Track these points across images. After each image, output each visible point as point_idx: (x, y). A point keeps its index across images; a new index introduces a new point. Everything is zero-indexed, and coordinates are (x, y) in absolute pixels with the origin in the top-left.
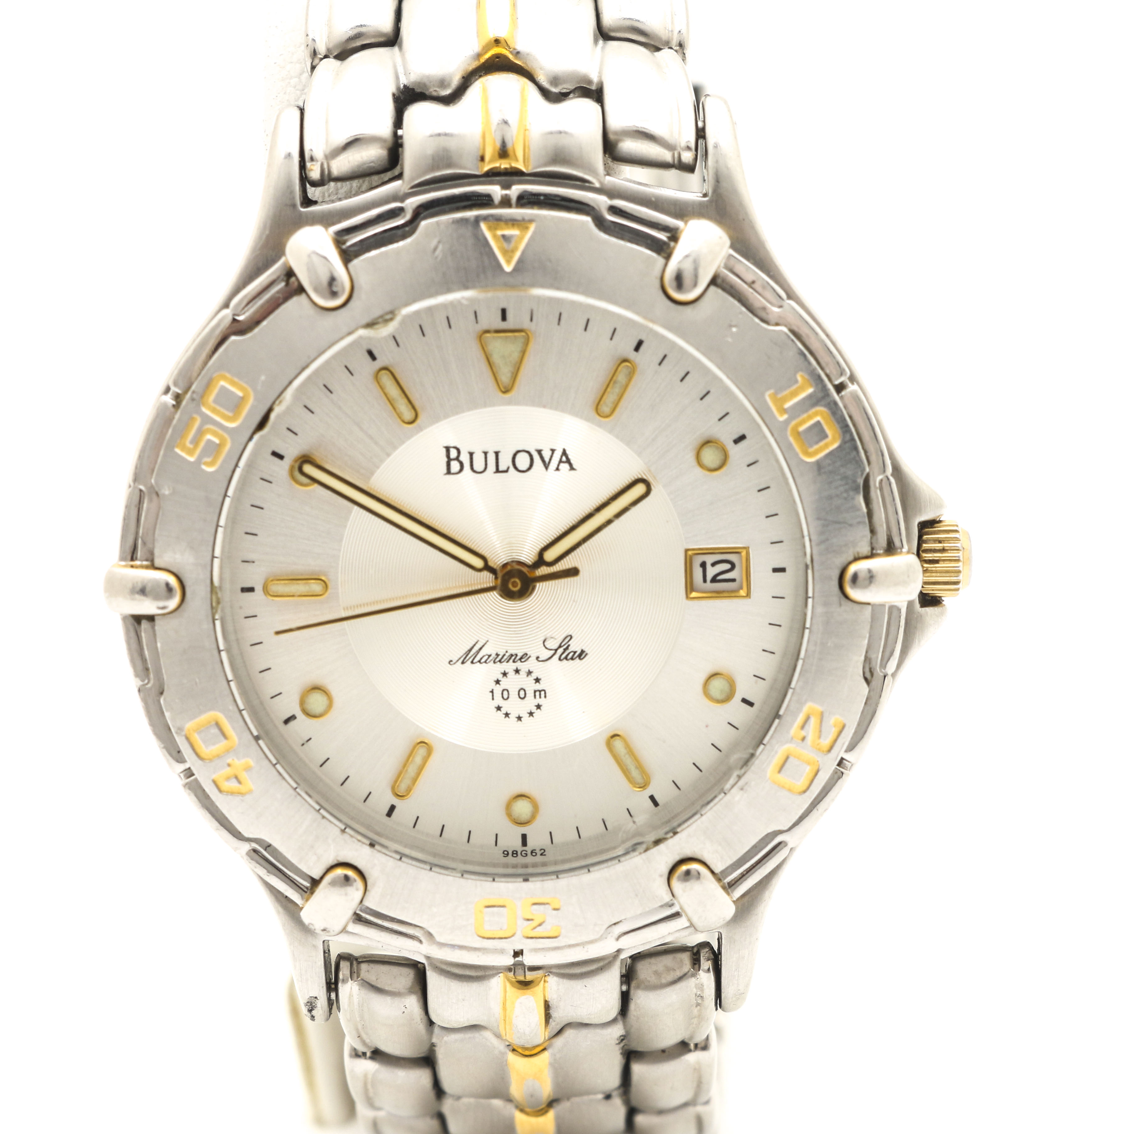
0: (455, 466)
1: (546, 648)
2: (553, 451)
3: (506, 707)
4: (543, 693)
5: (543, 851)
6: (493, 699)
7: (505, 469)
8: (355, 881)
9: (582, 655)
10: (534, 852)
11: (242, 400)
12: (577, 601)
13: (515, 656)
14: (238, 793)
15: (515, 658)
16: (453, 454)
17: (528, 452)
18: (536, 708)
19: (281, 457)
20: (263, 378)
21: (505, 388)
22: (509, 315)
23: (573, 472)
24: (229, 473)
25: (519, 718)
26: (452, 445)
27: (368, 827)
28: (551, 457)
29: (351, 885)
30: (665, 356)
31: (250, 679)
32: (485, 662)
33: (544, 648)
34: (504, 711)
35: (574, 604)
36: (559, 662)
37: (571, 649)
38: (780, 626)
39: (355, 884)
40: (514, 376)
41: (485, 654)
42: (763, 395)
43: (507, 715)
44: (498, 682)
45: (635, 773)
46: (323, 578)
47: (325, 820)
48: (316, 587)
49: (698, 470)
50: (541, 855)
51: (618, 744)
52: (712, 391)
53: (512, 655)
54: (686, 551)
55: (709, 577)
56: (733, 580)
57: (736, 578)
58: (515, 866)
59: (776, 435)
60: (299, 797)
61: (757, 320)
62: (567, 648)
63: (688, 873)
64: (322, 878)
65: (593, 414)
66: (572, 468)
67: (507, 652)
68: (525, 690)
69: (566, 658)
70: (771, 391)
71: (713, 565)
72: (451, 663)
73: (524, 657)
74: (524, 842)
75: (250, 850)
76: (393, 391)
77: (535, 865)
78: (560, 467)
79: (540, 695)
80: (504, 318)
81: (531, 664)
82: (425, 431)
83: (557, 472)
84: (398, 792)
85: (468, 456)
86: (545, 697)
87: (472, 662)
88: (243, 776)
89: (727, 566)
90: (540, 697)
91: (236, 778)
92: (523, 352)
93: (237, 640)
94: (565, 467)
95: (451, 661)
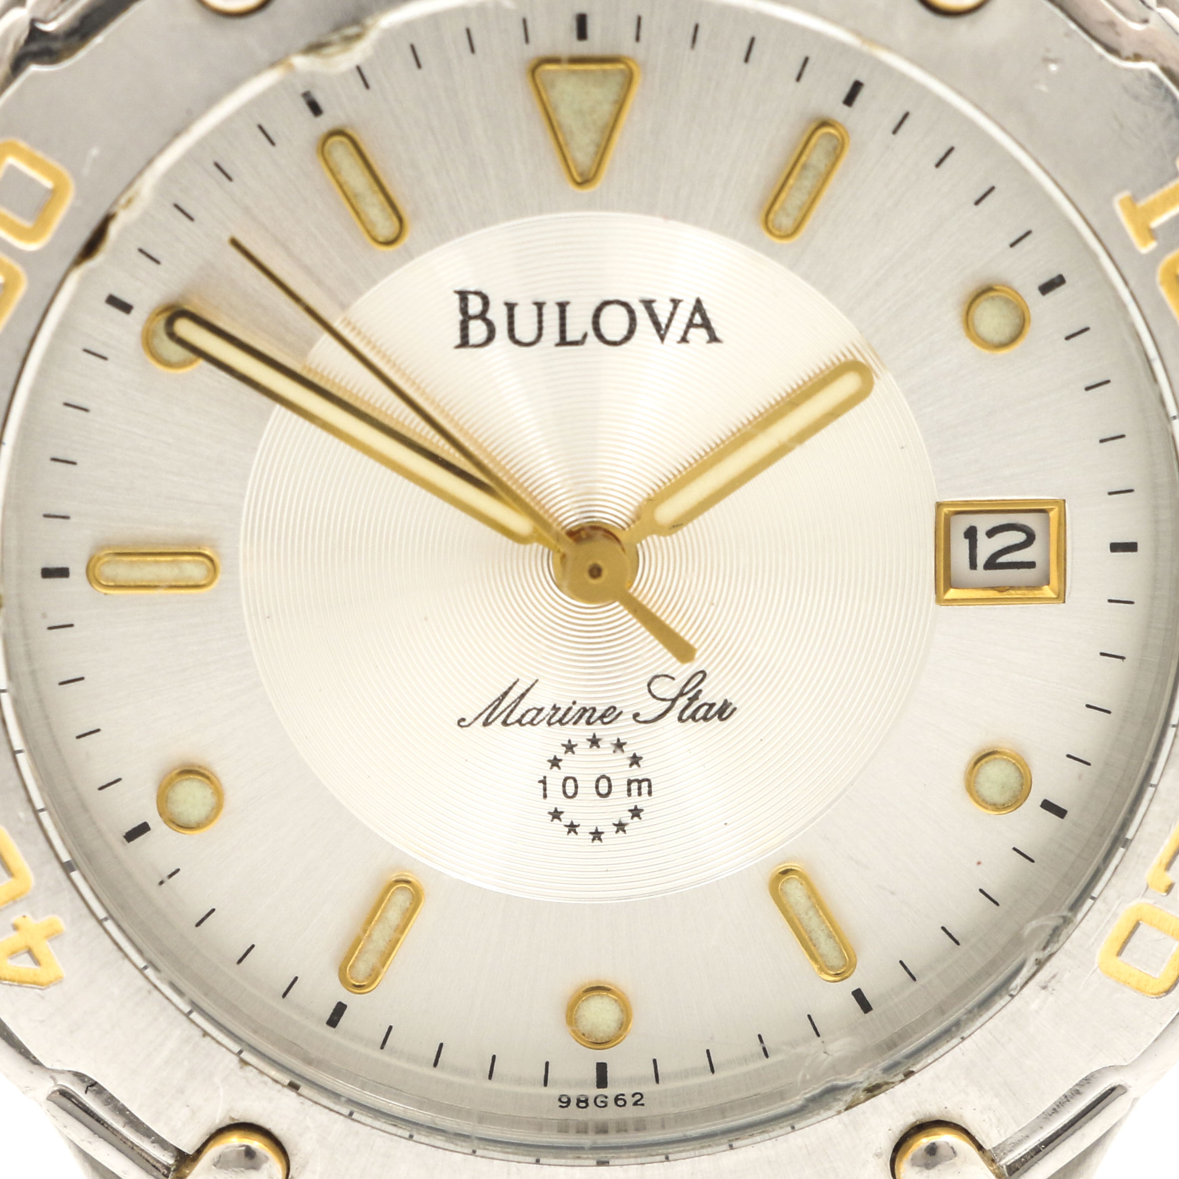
0: (478, 331)
1: (654, 696)
2: (676, 303)
3: (571, 811)
4: (645, 785)
5: (638, 1097)
6: (545, 796)
7: (579, 337)
8: (267, 1158)
9: (724, 711)
10: (621, 1099)
11: (53, 195)
12: (718, 605)
13: (591, 711)
14: (35, 983)
15: (590, 717)
16: (475, 305)
17: (625, 305)
18: (630, 814)
19: (126, 308)
20: (95, 152)
21: (581, 174)
22: (593, 27)
23: (714, 345)
24: (24, 345)
25: (597, 835)
26: (472, 289)
27: (290, 1047)
28: (672, 314)
29: (256, 1168)
30: (906, 115)
31: (59, 751)
32: (531, 723)
33: (650, 696)
34: (566, 819)
35: (713, 608)
36: (680, 724)
37: (702, 699)
38: (1123, 658)
39: (265, 1166)
40: (601, 150)
41: (531, 707)
42: (1109, 200)
43: (572, 828)
44: (555, 762)
45: (826, 947)
46: (207, 552)
47: (208, 1039)
48: (194, 570)
49: (968, 347)
50: (635, 1104)
51: (795, 891)
52: (998, 186)
53: (585, 710)
54: (939, 505)
55: (981, 560)
56: (1031, 565)
57: (1034, 560)
58: (582, 1129)
59: (1132, 283)
60: (156, 993)
61: (1099, 49)
62: (695, 697)
63: (932, 1150)
64: (199, 1151)
65: (757, 229)
66: (713, 339)
67: (574, 703)
68: (609, 780)
69: (693, 717)
70: (1126, 194)
71: (991, 533)
72: (462, 724)
73: (610, 715)
74: (602, 1080)
75: (54, 1092)
76: (357, 179)
77: (622, 1128)
78: (689, 336)
79: (639, 788)
80: (582, 32)
81: (623, 728)
82: (417, 260)
83: (683, 345)
84: (352, 978)
85: (504, 311)
86: (650, 793)
87: (505, 723)
88: (43, 949)
89: (1020, 537)
90: (640, 794)
91: (30, 952)
92: (620, 105)
93: (33, 673)
94: (698, 335)
95: (463, 720)
